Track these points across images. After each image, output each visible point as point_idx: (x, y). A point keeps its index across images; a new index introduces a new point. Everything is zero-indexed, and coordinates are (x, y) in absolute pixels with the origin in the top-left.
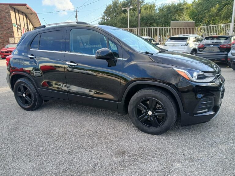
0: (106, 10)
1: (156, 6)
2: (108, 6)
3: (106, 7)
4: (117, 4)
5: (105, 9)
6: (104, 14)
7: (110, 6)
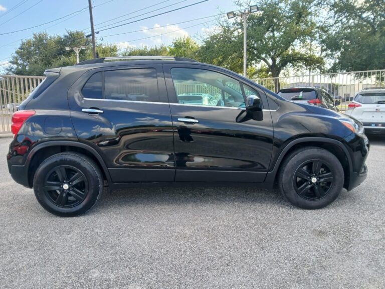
0: (21, 48)
1: (118, 49)
2: (25, 41)
3: (21, 43)
4: (44, 41)
5: (19, 46)
6: (16, 55)
7: (29, 42)
